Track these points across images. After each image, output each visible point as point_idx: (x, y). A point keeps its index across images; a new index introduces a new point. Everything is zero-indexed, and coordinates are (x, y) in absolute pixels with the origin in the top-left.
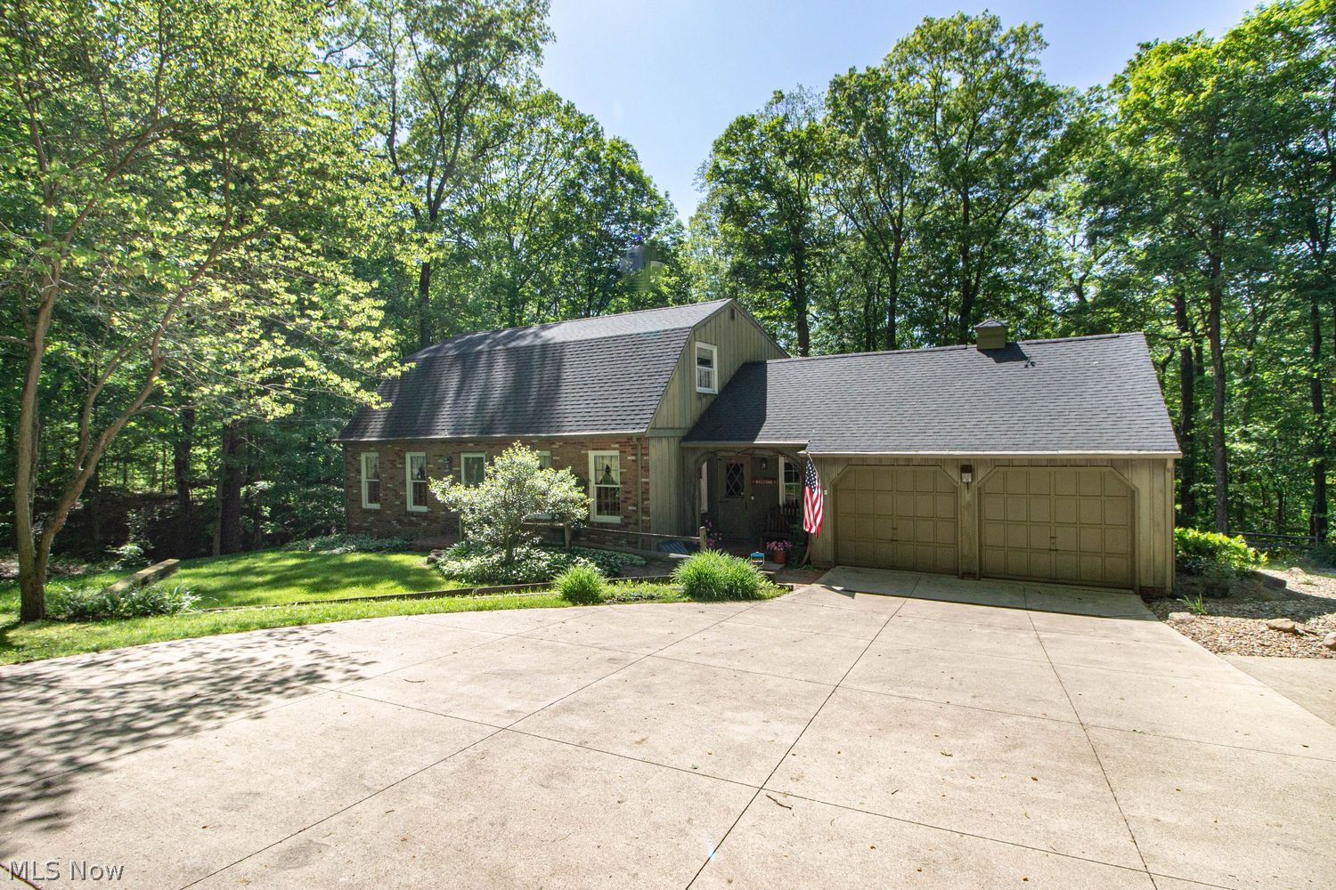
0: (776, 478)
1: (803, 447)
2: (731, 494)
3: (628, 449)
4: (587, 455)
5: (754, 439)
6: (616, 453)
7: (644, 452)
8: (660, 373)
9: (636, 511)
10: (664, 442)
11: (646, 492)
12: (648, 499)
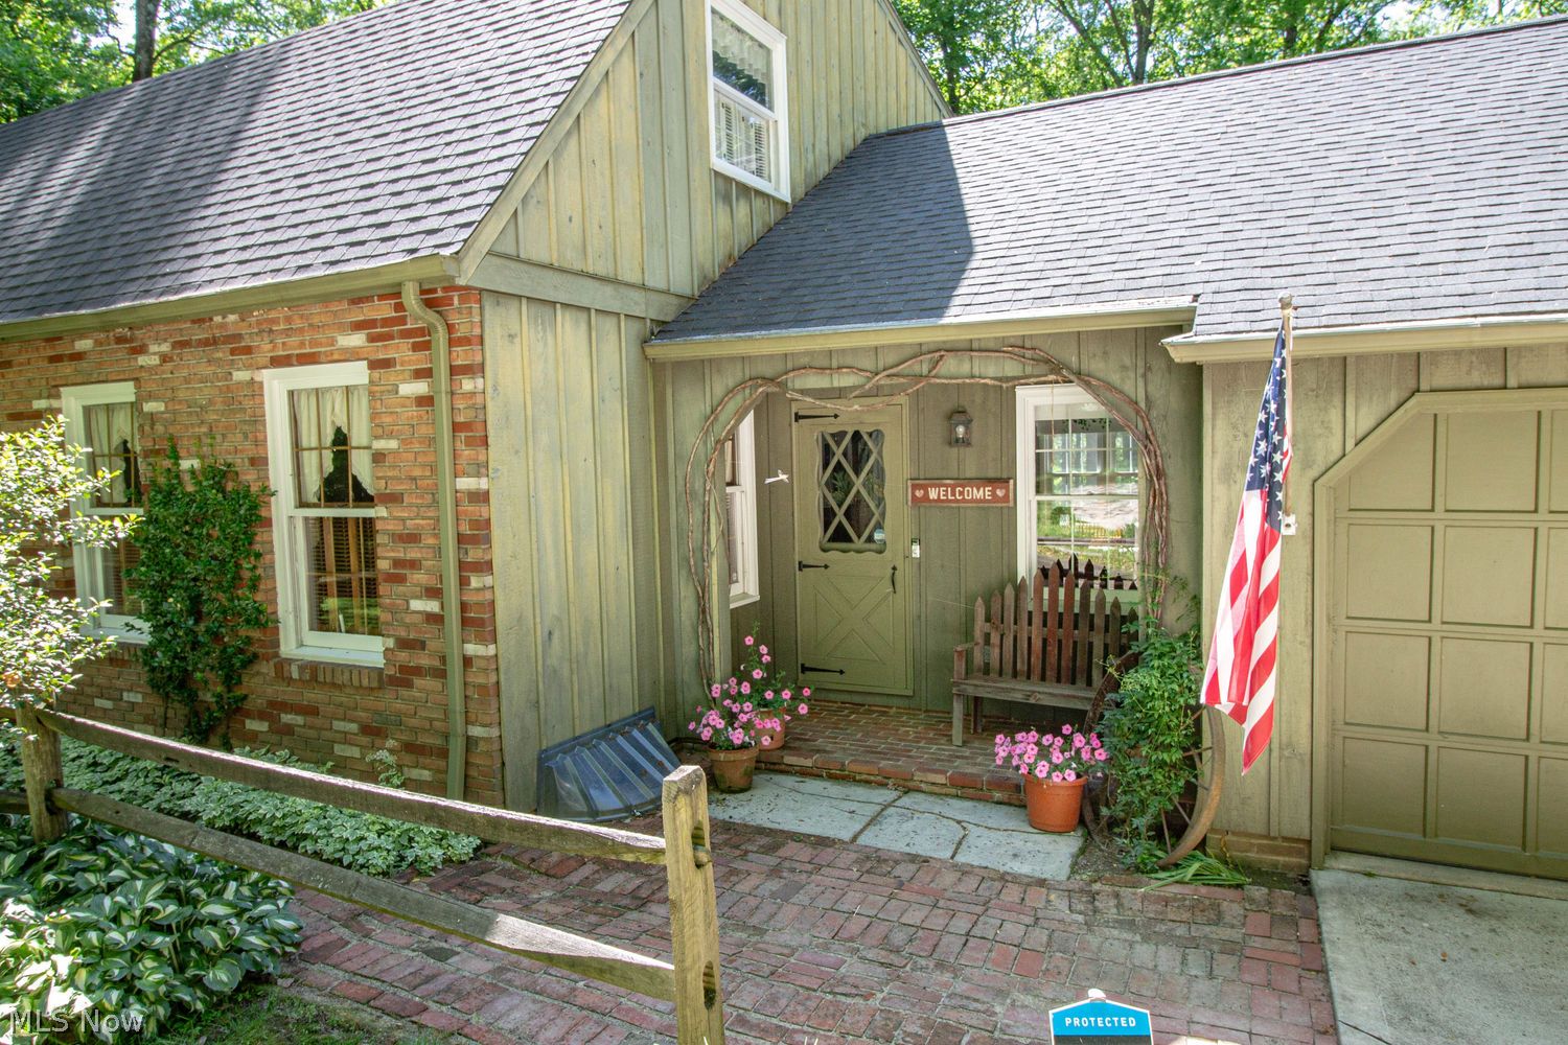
0: (1003, 479)
1: (1181, 323)
2: (840, 536)
3: (400, 350)
4: (255, 389)
5: (939, 310)
6: (356, 373)
7: (461, 357)
8: (555, 59)
9: (435, 619)
10: (569, 329)
11: (477, 534)
12: (486, 567)
